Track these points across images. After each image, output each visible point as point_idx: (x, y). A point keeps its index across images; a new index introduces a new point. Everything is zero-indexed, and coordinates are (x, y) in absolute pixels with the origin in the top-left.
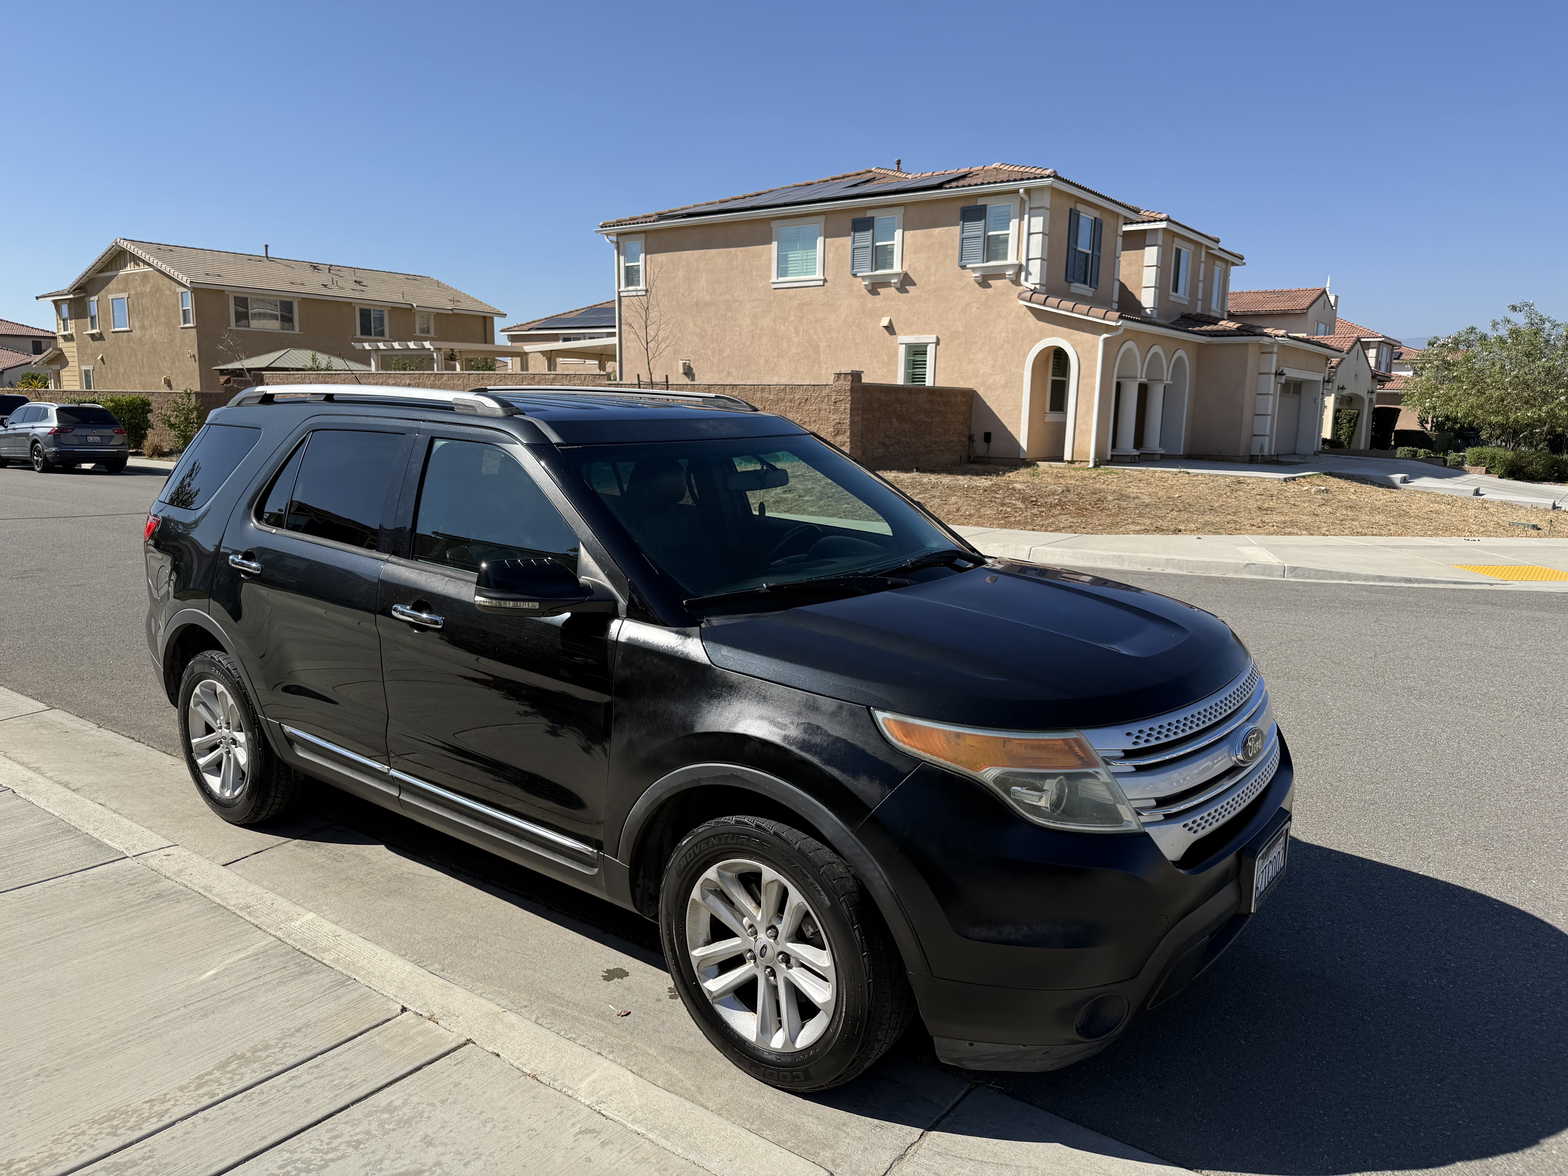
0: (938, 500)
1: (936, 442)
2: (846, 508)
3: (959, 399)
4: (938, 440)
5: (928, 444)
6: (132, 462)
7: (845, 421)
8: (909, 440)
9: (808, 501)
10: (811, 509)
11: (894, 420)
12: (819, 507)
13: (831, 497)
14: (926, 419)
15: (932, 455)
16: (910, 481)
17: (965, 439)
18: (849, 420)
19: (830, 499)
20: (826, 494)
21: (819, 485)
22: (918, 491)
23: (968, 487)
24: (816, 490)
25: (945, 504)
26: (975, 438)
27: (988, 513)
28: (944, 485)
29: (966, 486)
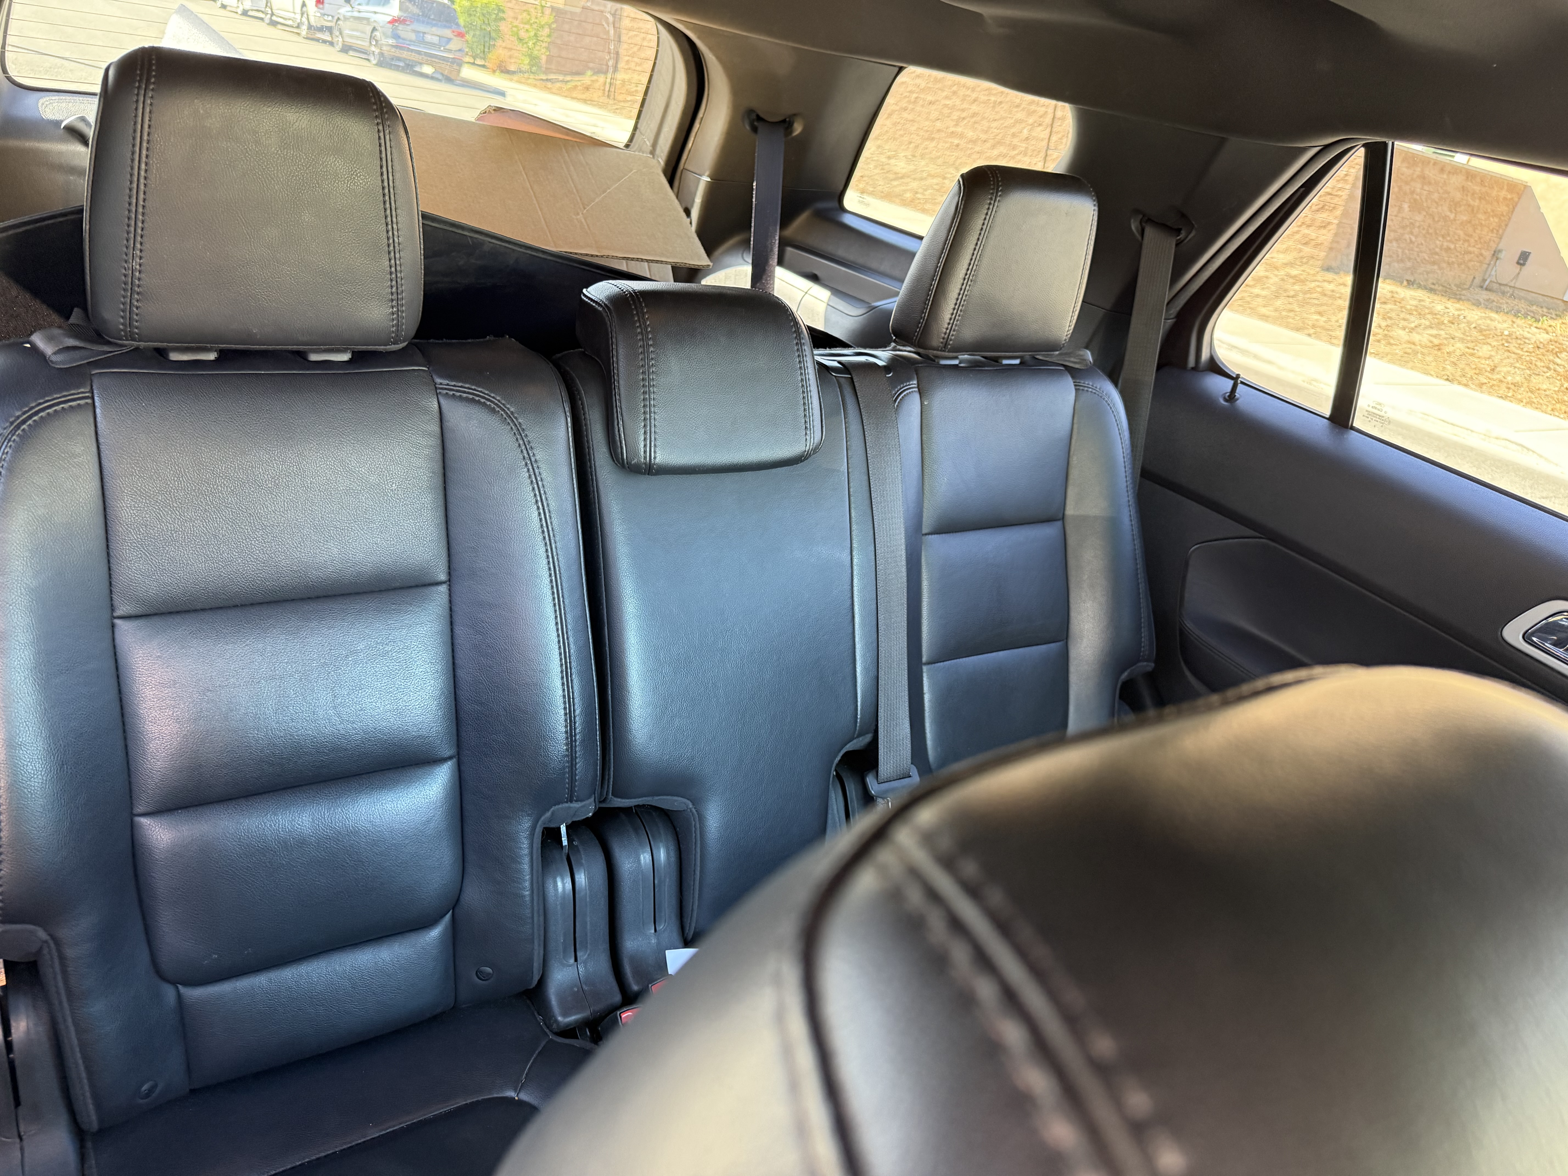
0: (1459, 345)
1: (1448, 249)
2: (1317, 320)
3: (1503, 193)
4: (1452, 246)
5: (1437, 250)
6: (468, 72)
7: (1340, 193)
8: (1413, 239)
9: (1258, 296)
10: (1263, 311)
11: (1406, 206)
12: (1276, 310)
13: (1292, 297)
14: (1448, 213)
15: (1436, 267)
16: (1414, 303)
17: (1488, 254)
18: (1347, 192)
19: (1291, 300)
20: (1286, 291)
21: (1276, 276)
22: (1427, 323)
23: (1510, 335)
24: (1271, 281)
25: (1472, 355)
26: (1502, 255)
27: (1545, 387)
28: (1469, 323)
29: (1506, 333)
